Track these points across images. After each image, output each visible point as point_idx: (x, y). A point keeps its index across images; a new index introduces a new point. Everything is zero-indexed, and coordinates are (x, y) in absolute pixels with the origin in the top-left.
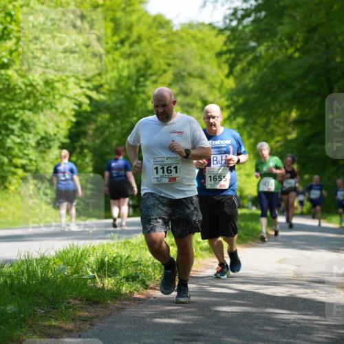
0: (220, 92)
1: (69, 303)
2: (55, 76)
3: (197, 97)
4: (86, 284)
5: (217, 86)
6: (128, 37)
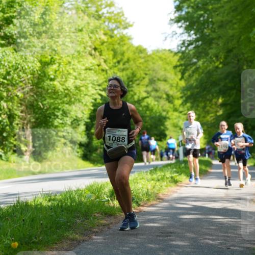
0: (177, 89)
1: (95, 216)
2: (81, 83)
3: (163, 92)
4: (104, 204)
5: (175, 85)
6: (122, 60)
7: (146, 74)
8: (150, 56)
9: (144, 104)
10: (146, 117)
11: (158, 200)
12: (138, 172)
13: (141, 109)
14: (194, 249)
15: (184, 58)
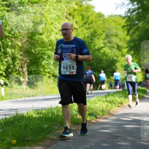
0: (124, 41)
3: (115, 44)
4: (73, 117)
5: (123, 39)
6: (87, 21)
7: (104, 32)
8: (106, 19)
9: (102, 51)
10: (103, 60)
11: (110, 115)
12: (96, 96)
13: (99, 54)
14: (132, 147)
15: (129, 20)
